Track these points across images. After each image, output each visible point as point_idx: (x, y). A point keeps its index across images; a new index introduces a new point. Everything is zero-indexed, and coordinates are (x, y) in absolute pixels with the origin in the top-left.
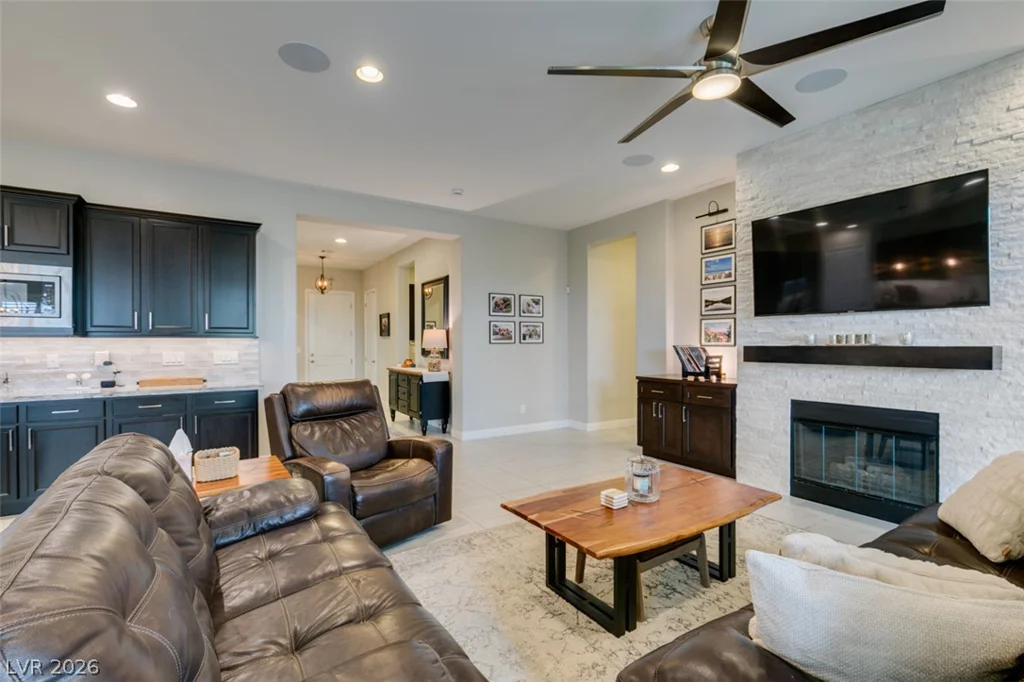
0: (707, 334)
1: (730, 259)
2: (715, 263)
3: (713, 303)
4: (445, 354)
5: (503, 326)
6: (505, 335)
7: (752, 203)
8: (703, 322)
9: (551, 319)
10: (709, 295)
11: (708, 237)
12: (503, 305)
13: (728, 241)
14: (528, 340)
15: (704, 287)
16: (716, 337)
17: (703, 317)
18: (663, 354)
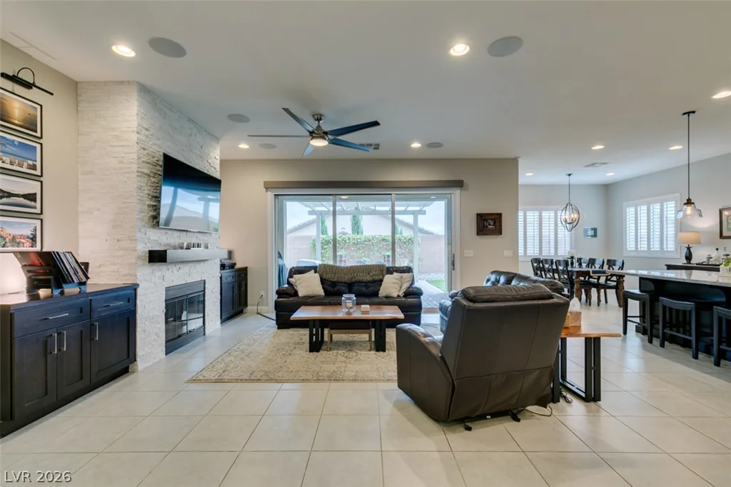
1: (34, 149)
2: (13, 143)
7: (147, 133)
13: (31, 125)
16: (15, 240)
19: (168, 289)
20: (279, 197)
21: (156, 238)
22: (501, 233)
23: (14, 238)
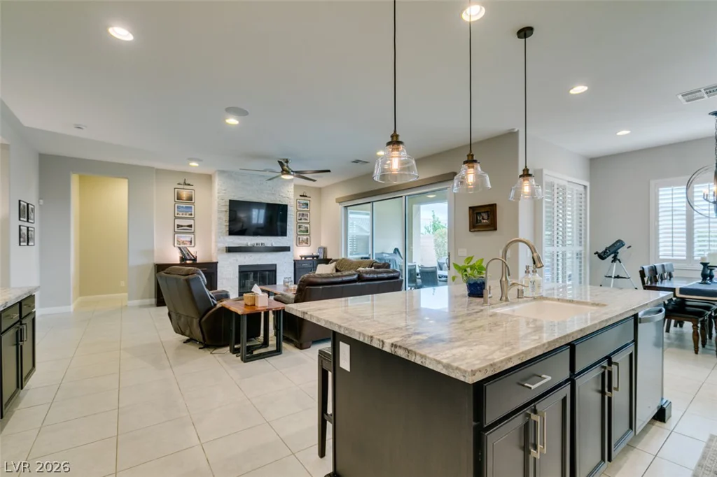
0: (178, 241)
1: (191, 207)
2: (183, 207)
3: (182, 226)
6: (24, 238)
8: (176, 235)
9: (36, 225)
10: (178, 222)
11: (178, 193)
13: (190, 199)
14: (30, 243)
15: (176, 218)
17: (176, 233)
19: (240, 267)
20: (348, 208)
21: (231, 240)
22: (496, 229)
23: (183, 242)
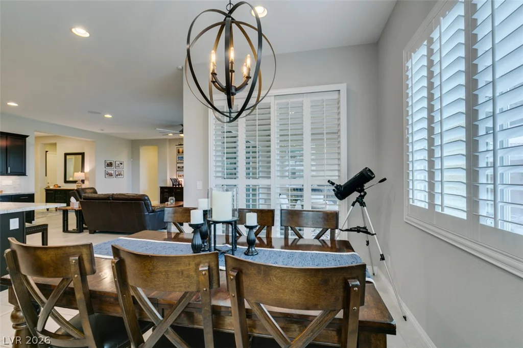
0: (178, 175)
1: (183, 157)
2: (180, 157)
4: (83, 181)
5: (110, 172)
6: (111, 175)
9: (126, 169)
10: (178, 165)
11: (178, 150)
12: (110, 165)
13: (183, 152)
14: (118, 176)
16: (181, 176)
17: (177, 171)
18: (166, 180)
